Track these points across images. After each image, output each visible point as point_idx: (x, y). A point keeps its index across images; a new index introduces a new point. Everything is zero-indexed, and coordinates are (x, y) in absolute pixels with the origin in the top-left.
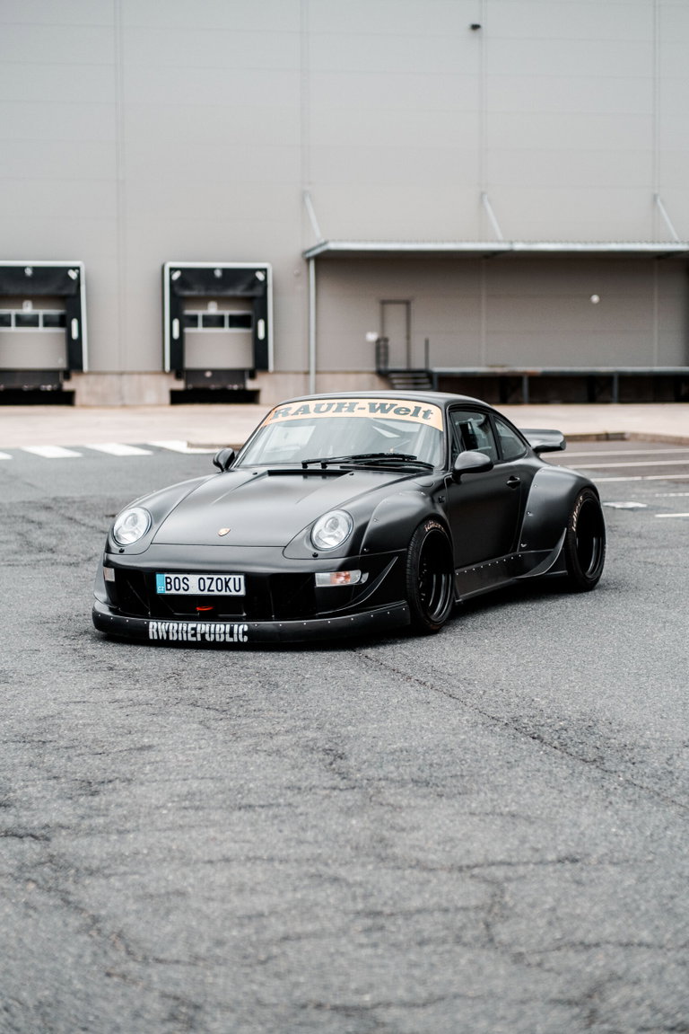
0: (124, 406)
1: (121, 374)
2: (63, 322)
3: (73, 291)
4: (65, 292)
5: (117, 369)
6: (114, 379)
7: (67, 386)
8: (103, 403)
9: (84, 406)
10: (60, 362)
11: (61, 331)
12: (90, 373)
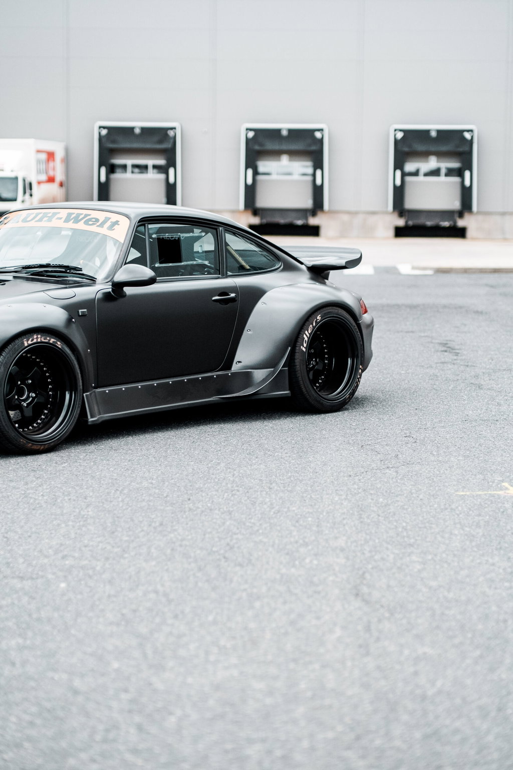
0: (505, 239)
1: (503, 214)
2: (459, 173)
3: (467, 149)
4: (461, 149)
5: (501, 210)
6: (498, 219)
7: (461, 223)
8: (489, 237)
9: (474, 239)
10: (456, 205)
11: (457, 180)
12: (478, 213)
